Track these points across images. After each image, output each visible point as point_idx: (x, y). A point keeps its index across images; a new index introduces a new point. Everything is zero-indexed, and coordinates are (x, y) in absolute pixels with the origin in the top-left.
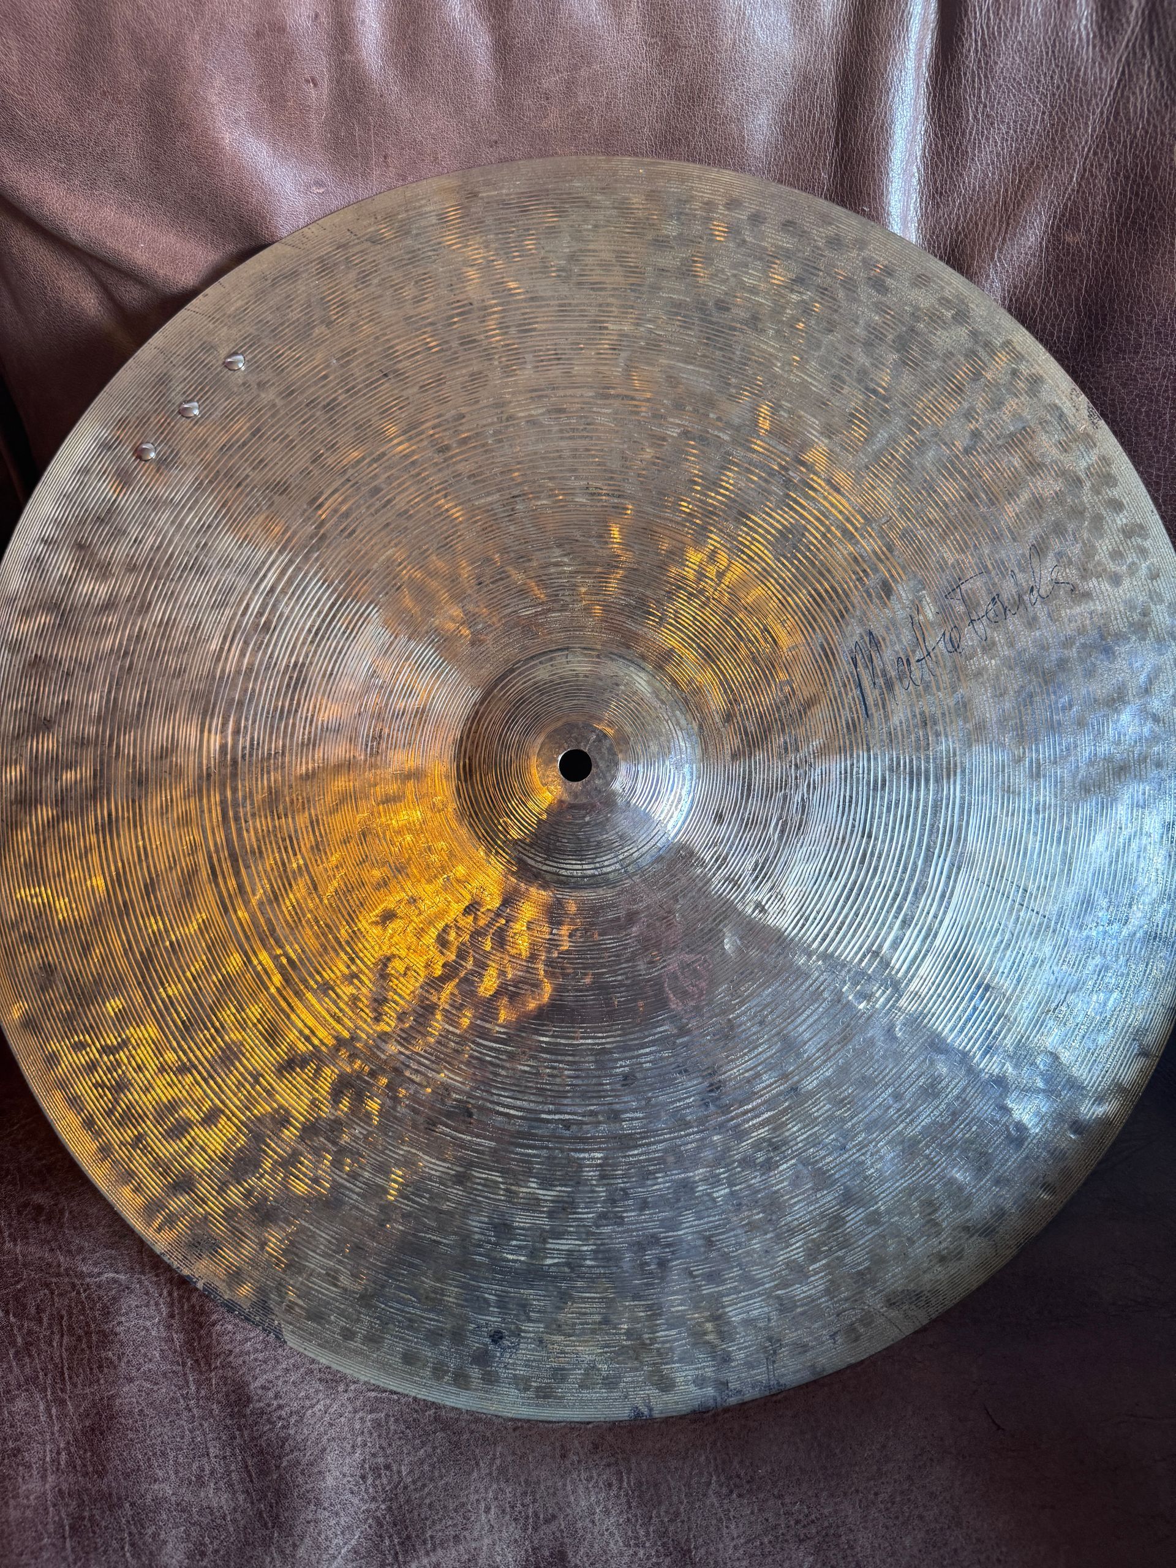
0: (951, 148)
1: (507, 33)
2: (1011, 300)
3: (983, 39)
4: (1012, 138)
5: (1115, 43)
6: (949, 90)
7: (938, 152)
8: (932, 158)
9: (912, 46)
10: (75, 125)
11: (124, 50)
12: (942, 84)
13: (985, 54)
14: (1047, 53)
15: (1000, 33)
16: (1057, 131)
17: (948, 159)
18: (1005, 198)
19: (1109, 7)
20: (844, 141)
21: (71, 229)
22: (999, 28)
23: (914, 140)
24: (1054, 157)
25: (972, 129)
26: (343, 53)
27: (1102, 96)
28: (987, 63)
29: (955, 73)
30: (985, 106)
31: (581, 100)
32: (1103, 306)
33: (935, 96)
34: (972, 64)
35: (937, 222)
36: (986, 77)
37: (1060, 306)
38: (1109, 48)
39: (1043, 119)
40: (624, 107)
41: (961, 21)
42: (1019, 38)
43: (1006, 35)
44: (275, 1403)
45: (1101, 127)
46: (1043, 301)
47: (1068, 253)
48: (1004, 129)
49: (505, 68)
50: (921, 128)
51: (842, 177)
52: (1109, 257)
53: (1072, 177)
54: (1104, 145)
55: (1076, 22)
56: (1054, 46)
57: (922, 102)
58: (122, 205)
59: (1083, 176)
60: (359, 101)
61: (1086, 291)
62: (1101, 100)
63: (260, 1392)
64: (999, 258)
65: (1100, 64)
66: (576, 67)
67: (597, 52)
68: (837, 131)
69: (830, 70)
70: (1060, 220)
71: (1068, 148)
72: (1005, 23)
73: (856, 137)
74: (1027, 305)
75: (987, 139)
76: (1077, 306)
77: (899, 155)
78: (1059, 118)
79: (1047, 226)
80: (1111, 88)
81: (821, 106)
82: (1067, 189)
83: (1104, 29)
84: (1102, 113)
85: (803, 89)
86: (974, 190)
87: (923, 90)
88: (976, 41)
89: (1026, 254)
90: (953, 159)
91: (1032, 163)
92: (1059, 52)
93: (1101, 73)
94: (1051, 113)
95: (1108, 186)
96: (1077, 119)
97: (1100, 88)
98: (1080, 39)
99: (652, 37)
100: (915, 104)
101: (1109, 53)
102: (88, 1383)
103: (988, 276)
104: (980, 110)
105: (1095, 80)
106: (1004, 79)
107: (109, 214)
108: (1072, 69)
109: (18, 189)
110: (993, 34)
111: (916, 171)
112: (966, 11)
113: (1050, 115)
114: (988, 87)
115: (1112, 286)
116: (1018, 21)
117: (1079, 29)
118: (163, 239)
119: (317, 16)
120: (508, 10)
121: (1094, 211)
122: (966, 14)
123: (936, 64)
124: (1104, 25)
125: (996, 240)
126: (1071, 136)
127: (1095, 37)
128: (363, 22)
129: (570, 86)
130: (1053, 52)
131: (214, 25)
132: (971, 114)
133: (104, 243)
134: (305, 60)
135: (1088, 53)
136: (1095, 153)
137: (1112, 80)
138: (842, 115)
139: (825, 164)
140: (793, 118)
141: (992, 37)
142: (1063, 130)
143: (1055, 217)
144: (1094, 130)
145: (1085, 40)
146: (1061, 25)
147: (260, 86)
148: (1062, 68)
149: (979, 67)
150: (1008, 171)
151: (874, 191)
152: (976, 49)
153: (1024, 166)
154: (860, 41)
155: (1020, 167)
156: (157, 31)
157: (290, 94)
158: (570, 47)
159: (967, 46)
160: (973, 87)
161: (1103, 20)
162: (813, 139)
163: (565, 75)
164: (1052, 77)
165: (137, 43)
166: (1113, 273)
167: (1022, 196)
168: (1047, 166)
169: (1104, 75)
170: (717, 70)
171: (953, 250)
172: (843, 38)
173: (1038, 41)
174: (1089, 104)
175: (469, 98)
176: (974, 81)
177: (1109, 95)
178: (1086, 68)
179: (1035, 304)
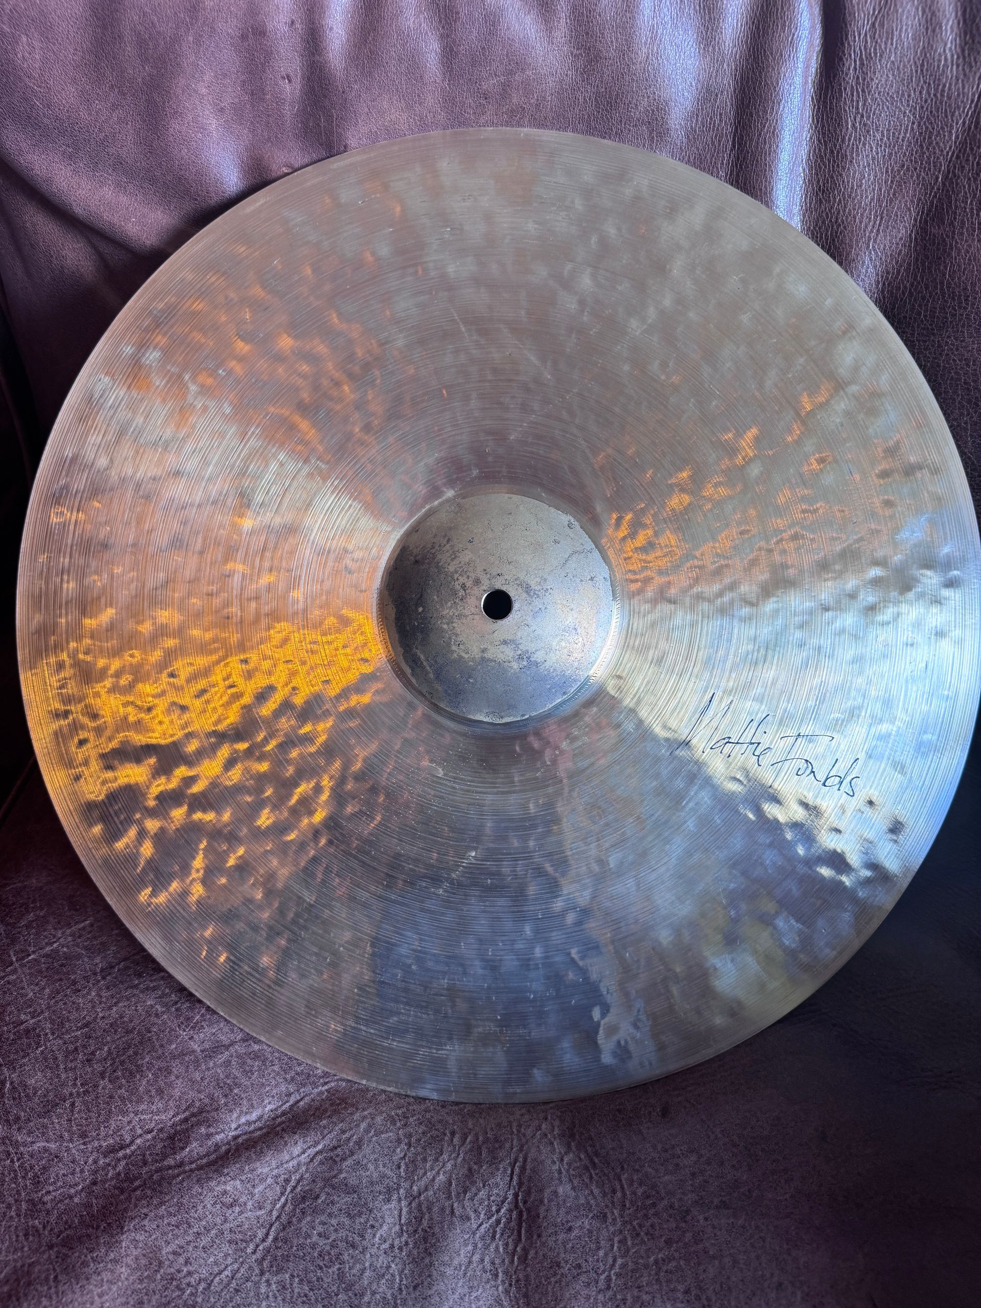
0: (832, 152)
1: (454, 41)
2: (884, 284)
3: (861, 58)
4: (885, 144)
5: (976, 63)
6: (831, 103)
7: (821, 156)
8: (816, 161)
9: (800, 65)
10: (84, 114)
11: (130, 49)
12: (826, 98)
13: (863, 72)
14: (917, 71)
15: (876, 54)
16: (924, 139)
17: (829, 162)
18: (879, 195)
19: (971, 32)
20: (740, 144)
21: (74, 204)
22: (875, 49)
23: (800, 145)
24: (922, 161)
25: (851, 135)
26: (313, 54)
27: (964, 108)
28: (864, 79)
29: (836, 88)
30: (862, 116)
31: (514, 100)
32: (965, 289)
33: (819, 108)
34: (851, 80)
35: (820, 216)
36: (863, 91)
37: (927, 288)
38: (971, 67)
39: (912, 129)
40: (552, 108)
41: (843, 44)
42: (892, 58)
43: (881, 56)
44: (185, 1270)
45: (963, 134)
46: (912, 285)
47: (934, 244)
48: (878, 137)
49: (451, 71)
50: (806, 135)
51: (738, 175)
52: (970, 246)
53: (937, 178)
54: (965, 150)
55: (942, 45)
56: (922, 65)
57: (808, 113)
58: (118, 185)
59: (947, 177)
60: (325, 97)
61: (950, 276)
62: (963, 111)
63: (171, 1257)
64: (873, 247)
65: (963, 81)
66: (511, 73)
67: (529, 60)
68: (735, 135)
69: (729, 84)
70: (927, 214)
71: (935, 153)
72: (880, 46)
73: (751, 140)
74: (898, 288)
75: (864, 144)
76: (942, 289)
77: (787, 157)
78: (927, 128)
79: (915, 220)
80: (972, 101)
81: (721, 114)
82: (933, 188)
83: (967, 52)
84: (964, 123)
85: (705, 99)
86: (852, 188)
87: (809, 102)
88: (855, 61)
89: (897, 244)
90: (834, 161)
91: (903, 166)
92: (927, 70)
93: (963, 88)
94: (919, 123)
95: (969, 186)
96: (942, 128)
97: (962, 102)
98: (946, 60)
99: (578, 49)
100: (802, 115)
101: (970, 71)
102: (12, 1250)
103: (864, 262)
104: (858, 120)
105: (959, 95)
106: (879, 93)
107: (108, 193)
108: (939, 85)
109: (33, 169)
110: (870, 54)
111: (801, 171)
112: (847, 36)
113: (919, 125)
114: (865, 100)
115: (973, 271)
116: (892, 44)
117: (944, 51)
118: (152, 215)
119: (293, 22)
120: (455, 21)
121: (956, 207)
122: (847, 38)
123: (820, 81)
124: (966, 48)
125: (872, 231)
126: (937, 143)
127: (958, 58)
128: (331, 29)
129: (505, 89)
130: (922, 70)
131: (206, 28)
132: (850, 124)
133: (102, 217)
134: (281, 59)
135: (952, 72)
136: (958, 157)
137: (973, 95)
138: (739, 123)
139: (722, 164)
140: (696, 124)
141: (869, 57)
142: (930, 138)
143: (923, 212)
144: (957, 137)
145: (949, 61)
146: (929, 48)
147: (244, 81)
148: (929, 84)
149: (858, 83)
150: (882, 173)
151: (766, 187)
152: (855, 69)
153: (896, 169)
154: (756, 59)
155: (892, 170)
156: (159, 33)
157: (268, 88)
158: (507, 55)
159: (847, 65)
160: (852, 100)
161: (966, 43)
162: (713, 143)
163: (502, 79)
164: (921, 92)
165: (141, 43)
166: (975, 260)
167: (894, 195)
168: (916, 169)
169: (966, 90)
170: (632, 79)
171: (834, 240)
172: (741, 57)
173: (909, 62)
174: (952, 116)
175: (419, 96)
176: (853, 95)
177: (970, 107)
178: (950, 84)
179: (905, 287)
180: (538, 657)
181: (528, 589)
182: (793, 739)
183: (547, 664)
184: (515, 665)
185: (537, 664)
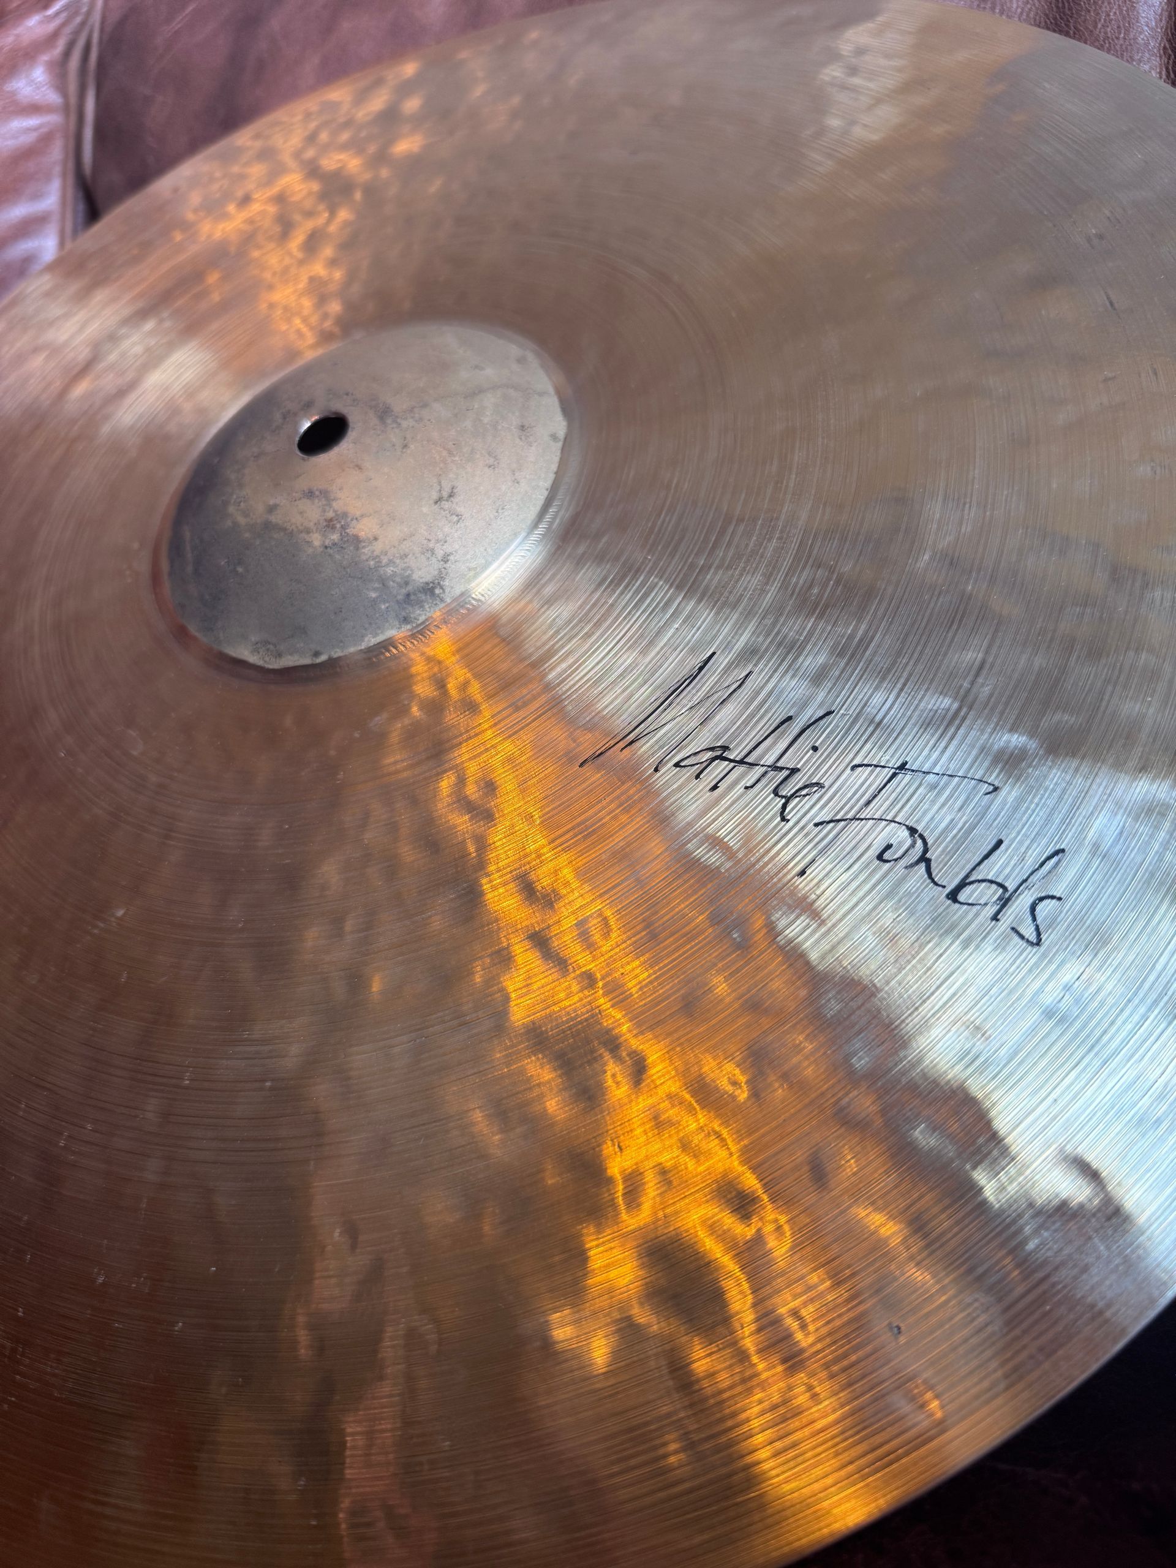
180: (363, 528)
181: (384, 413)
182: (886, 773)
183: (378, 547)
184: (316, 540)
185: (357, 541)
